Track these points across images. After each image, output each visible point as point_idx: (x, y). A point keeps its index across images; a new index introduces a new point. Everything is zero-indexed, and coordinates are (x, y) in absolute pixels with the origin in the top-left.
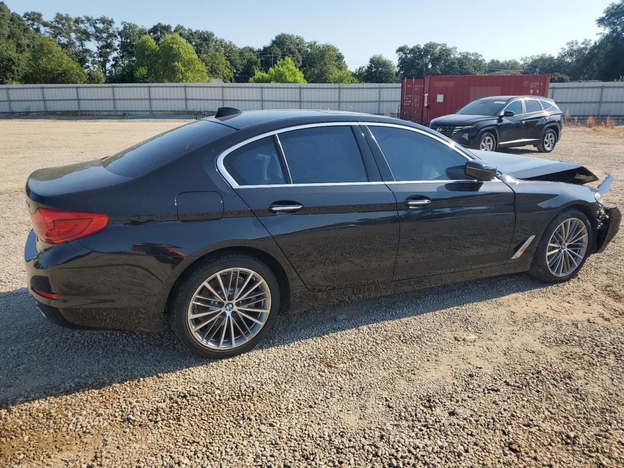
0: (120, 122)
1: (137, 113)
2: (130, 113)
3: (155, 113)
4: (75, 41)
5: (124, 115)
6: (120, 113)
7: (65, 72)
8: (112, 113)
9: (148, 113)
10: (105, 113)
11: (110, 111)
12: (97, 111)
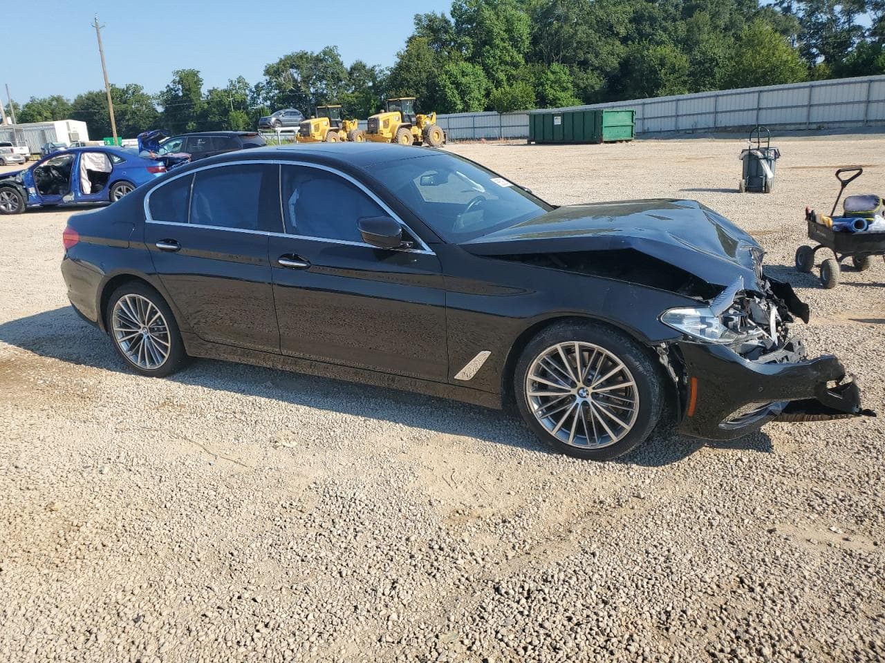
0: (805, 140)
1: (843, 125)
2: (830, 125)
3: (872, 124)
4: (839, 16)
5: (819, 128)
6: (814, 126)
7: (773, 69)
8: (803, 127)
9: (860, 124)
10: (793, 127)
11: (800, 124)
12: (781, 124)
